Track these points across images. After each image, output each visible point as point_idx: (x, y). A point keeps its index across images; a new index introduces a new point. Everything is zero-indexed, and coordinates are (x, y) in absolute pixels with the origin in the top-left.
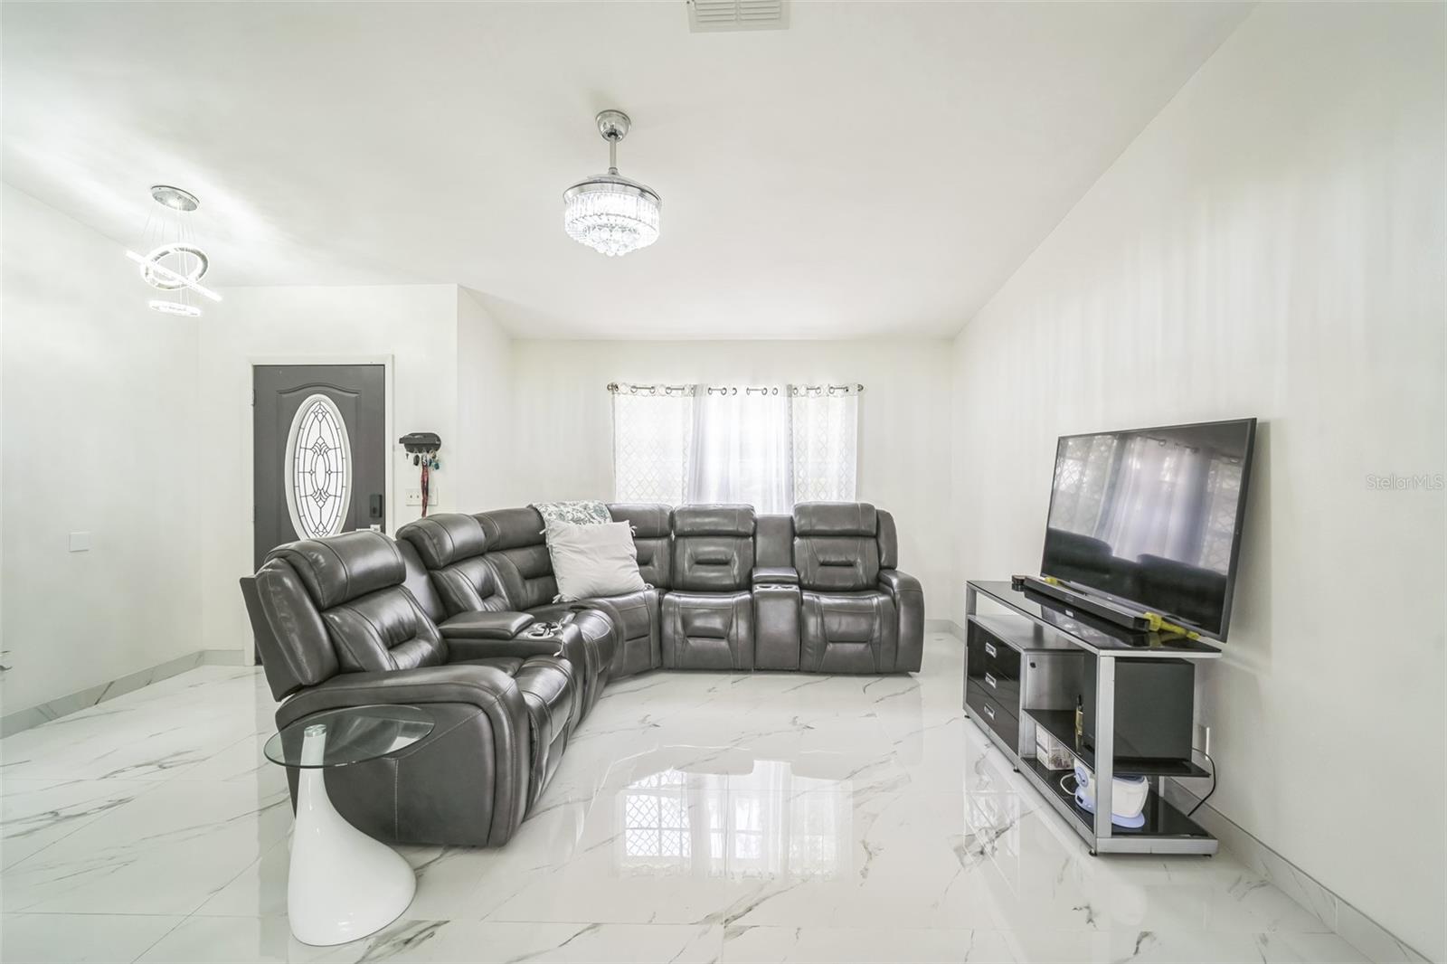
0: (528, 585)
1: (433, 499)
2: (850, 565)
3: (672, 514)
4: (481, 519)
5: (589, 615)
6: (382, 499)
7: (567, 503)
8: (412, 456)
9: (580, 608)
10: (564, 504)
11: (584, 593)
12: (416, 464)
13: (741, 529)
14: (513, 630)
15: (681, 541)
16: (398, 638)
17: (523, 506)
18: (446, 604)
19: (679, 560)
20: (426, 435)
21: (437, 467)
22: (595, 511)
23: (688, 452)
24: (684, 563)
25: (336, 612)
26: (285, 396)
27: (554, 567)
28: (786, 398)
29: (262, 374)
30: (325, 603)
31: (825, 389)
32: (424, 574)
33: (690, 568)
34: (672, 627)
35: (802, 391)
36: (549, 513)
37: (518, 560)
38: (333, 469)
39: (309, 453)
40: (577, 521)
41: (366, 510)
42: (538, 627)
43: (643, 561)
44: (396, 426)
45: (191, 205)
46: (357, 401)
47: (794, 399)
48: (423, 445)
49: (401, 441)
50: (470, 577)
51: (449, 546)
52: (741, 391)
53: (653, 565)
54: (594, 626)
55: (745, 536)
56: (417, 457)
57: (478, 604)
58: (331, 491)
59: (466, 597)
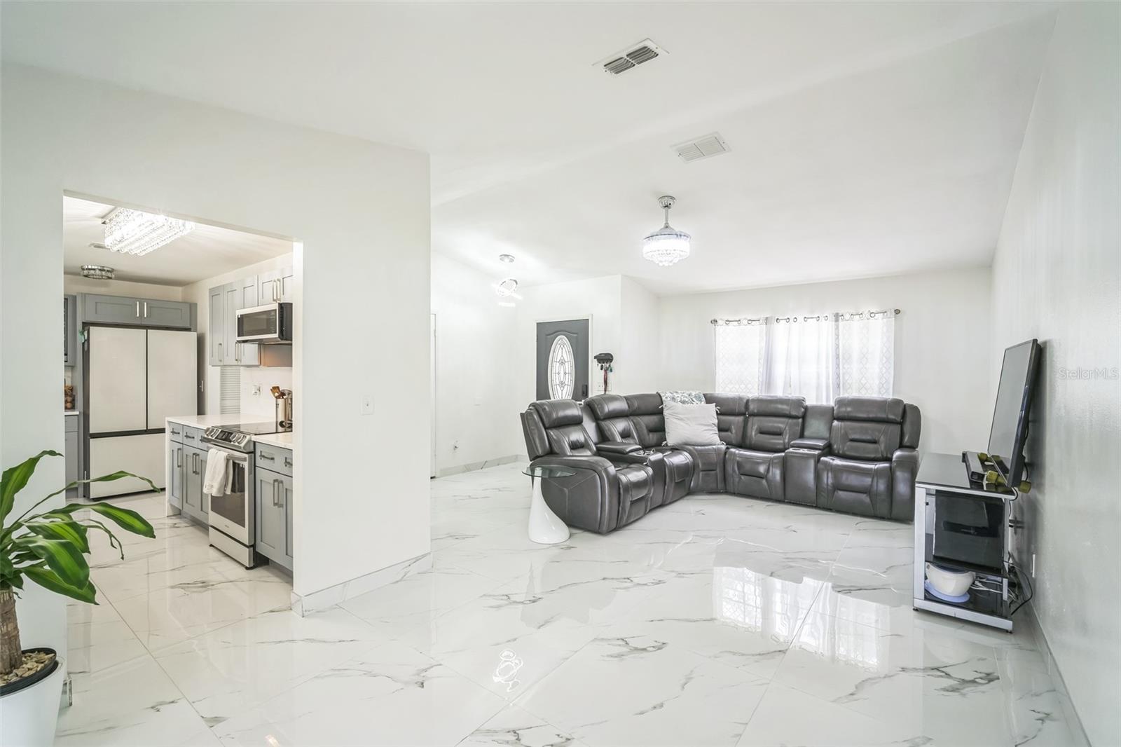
0: (651, 435)
1: (609, 388)
2: (875, 442)
3: (748, 401)
4: (627, 399)
5: (681, 454)
6: (587, 387)
7: (679, 392)
8: (600, 365)
9: (675, 449)
10: (676, 392)
11: (680, 442)
12: (602, 369)
13: (794, 413)
14: (628, 450)
15: (751, 418)
16: (575, 446)
17: (655, 393)
18: (603, 436)
19: (749, 430)
20: (606, 354)
21: (611, 371)
22: (695, 397)
23: (762, 361)
24: (753, 433)
25: (551, 430)
26: (549, 337)
27: (666, 427)
28: (834, 323)
29: (540, 326)
30: (547, 426)
31: (866, 315)
32: (594, 421)
33: (755, 435)
34: (732, 468)
35: (847, 316)
36: (666, 397)
37: (645, 421)
38: (567, 372)
39: (558, 364)
40: (684, 402)
41: (580, 393)
42: (642, 452)
43: (722, 429)
44: (594, 350)
45: (512, 261)
46: (577, 337)
47: (841, 323)
48: (605, 359)
49: (595, 357)
50: (618, 426)
51: (606, 410)
52: (800, 319)
53: (731, 433)
54: (681, 459)
55: (796, 417)
56: (602, 366)
57: (619, 439)
58: (566, 383)
59: (613, 435)
